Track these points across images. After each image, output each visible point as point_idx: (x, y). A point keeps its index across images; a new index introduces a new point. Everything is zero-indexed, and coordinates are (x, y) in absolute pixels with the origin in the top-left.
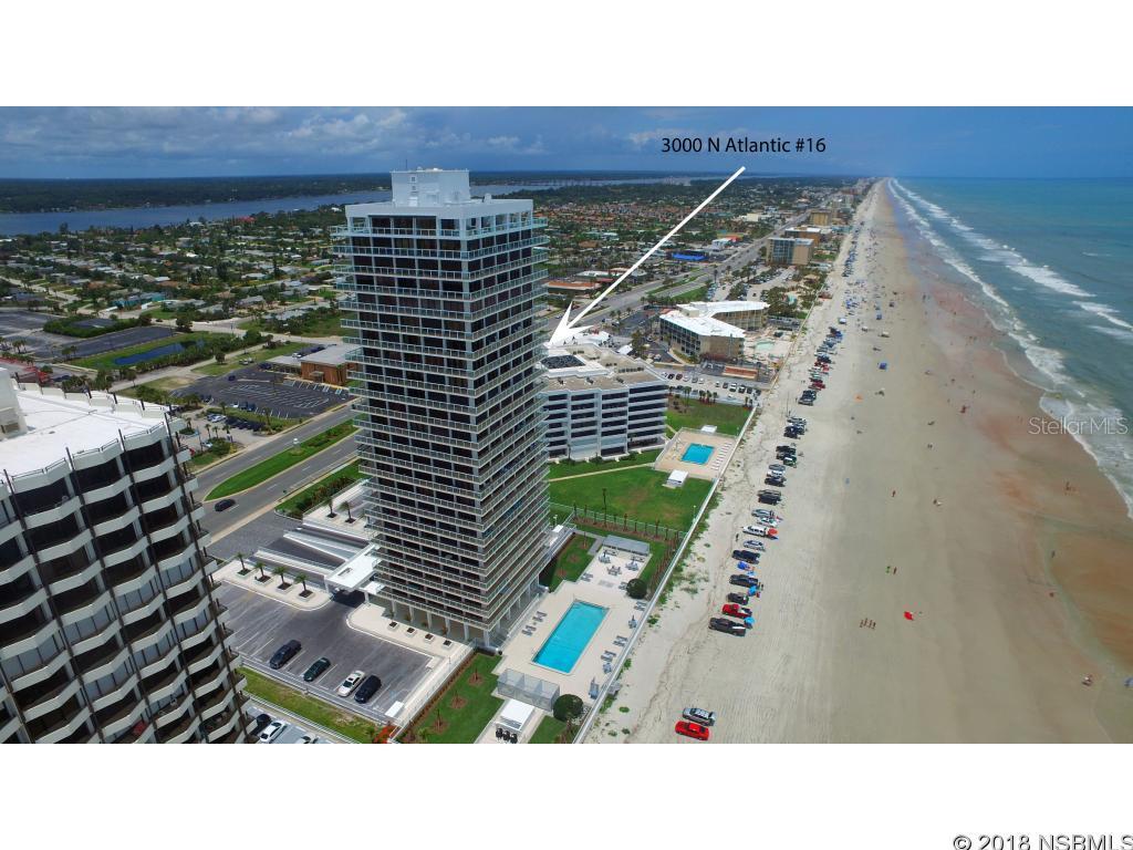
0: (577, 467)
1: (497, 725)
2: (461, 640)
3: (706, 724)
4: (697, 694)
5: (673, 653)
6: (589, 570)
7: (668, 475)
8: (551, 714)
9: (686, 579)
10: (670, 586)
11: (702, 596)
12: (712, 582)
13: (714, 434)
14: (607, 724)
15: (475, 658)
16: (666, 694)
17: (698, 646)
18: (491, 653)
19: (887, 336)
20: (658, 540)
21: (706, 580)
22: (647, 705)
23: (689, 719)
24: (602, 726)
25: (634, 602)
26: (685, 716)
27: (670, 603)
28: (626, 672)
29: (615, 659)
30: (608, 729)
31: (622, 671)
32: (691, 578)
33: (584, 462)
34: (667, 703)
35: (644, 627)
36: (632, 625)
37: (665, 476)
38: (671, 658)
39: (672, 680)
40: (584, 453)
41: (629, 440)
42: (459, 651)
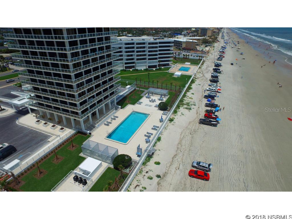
0: (139, 71)
1: (76, 173)
2: (70, 127)
3: (207, 171)
4: (198, 154)
5: (183, 134)
6: (141, 101)
7: (174, 74)
8: (112, 166)
9: (185, 104)
10: (178, 107)
11: (194, 111)
12: (197, 106)
13: (190, 65)
14: (147, 172)
15: (76, 136)
16: (181, 155)
17: (195, 131)
18: (85, 134)
19: (240, 49)
20: (172, 91)
21: (195, 105)
22: (171, 160)
23: (196, 168)
24: (144, 173)
25: (162, 112)
26: (193, 166)
27: (179, 113)
28: (158, 143)
29: (152, 137)
30: (147, 175)
31: (156, 143)
32: (188, 104)
33: (141, 70)
34: (182, 160)
35: (167, 123)
36: (161, 121)
37: (173, 74)
38: (182, 136)
39: (184, 147)
40: (142, 67)
41: (159, 63)
42: (68, 132)
